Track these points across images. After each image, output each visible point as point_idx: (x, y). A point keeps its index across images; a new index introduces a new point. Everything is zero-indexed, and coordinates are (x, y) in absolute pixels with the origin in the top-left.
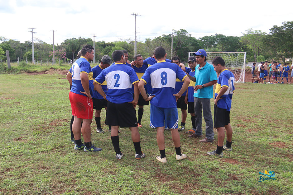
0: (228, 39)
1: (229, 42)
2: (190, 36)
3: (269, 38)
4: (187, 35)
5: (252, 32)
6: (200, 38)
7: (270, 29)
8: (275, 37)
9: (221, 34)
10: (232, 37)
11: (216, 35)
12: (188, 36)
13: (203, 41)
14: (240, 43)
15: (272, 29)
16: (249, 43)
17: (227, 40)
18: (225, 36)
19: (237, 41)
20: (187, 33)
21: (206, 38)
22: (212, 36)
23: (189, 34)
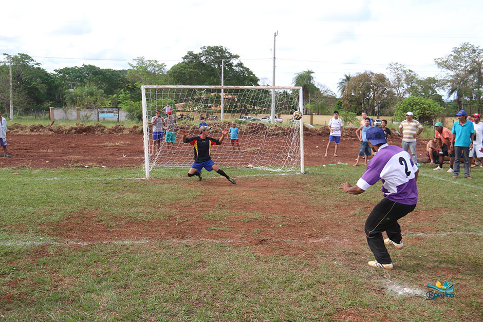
0: (105, 73)
1: (107, 78)
2: (38, 66)
3: (183, 72)
4: (31, 63)
5: (143, 63)
6: (56, 71)
7: (183, 57)
8: (192, 70)
9: (92, 65)
10: (110, 69)
11: (83, 66)
12: (35, 66)
13: (62, 75)
14: (124, 80)
15: (186, 57)
16: (139, 79)
17: (103, 75)
18: (99, 68)
19: (119, 77)
20: (32, 60)
21: (66, 71)
22: (76, 67)
23: (35, 63)
